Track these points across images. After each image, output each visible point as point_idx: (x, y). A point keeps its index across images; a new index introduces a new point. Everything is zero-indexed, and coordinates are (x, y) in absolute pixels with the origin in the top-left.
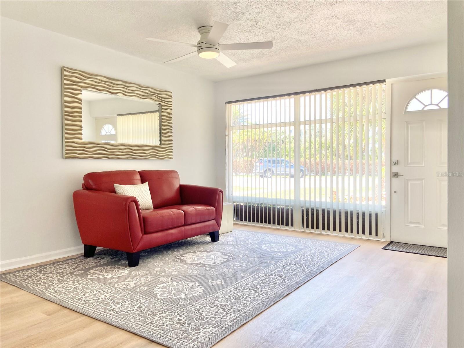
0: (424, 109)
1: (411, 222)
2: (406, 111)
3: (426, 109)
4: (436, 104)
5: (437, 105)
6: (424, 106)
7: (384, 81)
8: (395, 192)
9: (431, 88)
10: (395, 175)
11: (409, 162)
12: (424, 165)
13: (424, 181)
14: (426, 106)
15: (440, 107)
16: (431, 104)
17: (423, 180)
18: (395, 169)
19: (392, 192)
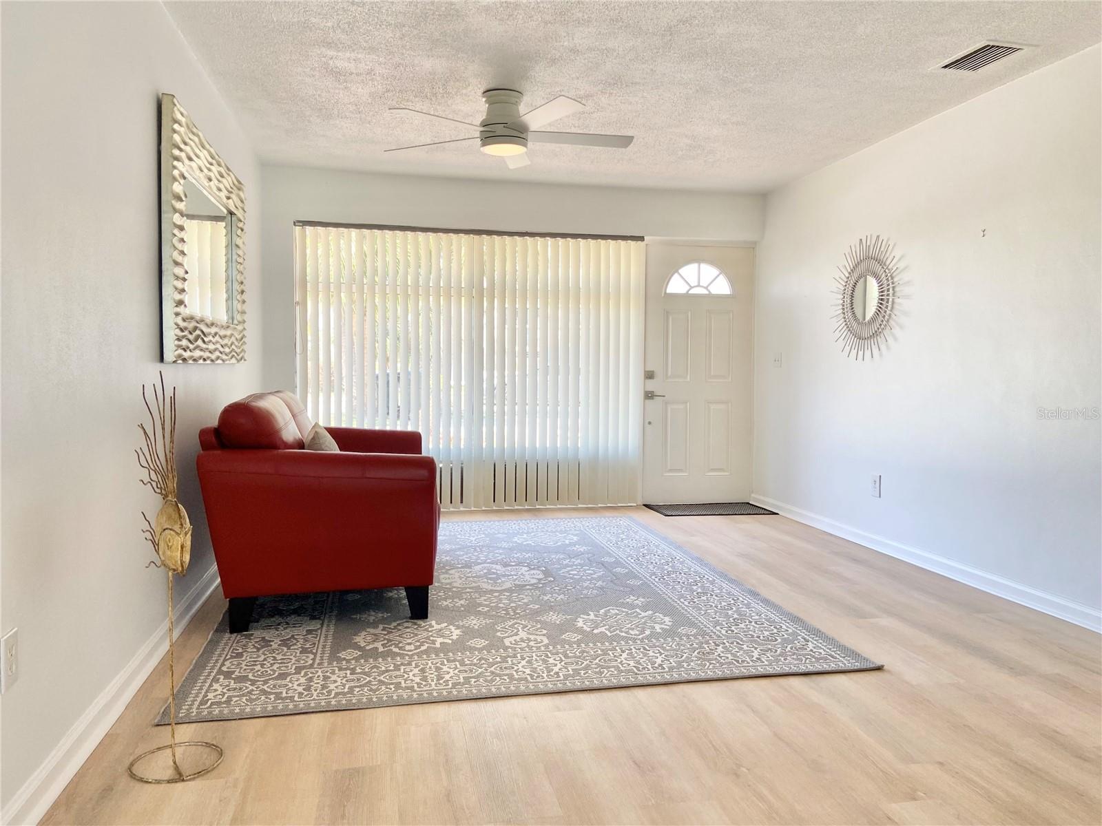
0: (690, 292)
1: (671, 471)
2: (665, 293)
3: (692, 292)
4: (705, 286)
5: (706, 288)
6: (688, 288)
7: (641, 239)
8: (650, 423)
9: (699, 260)
10: (649, 395)
11: (669, 374)
12: (689, 379)
13: (688, 404)
14: (692, 288)
15: (709, 291)
16: (699, 286)
17: (686, 403)
18: (651, 385)
19: (646, 423)
